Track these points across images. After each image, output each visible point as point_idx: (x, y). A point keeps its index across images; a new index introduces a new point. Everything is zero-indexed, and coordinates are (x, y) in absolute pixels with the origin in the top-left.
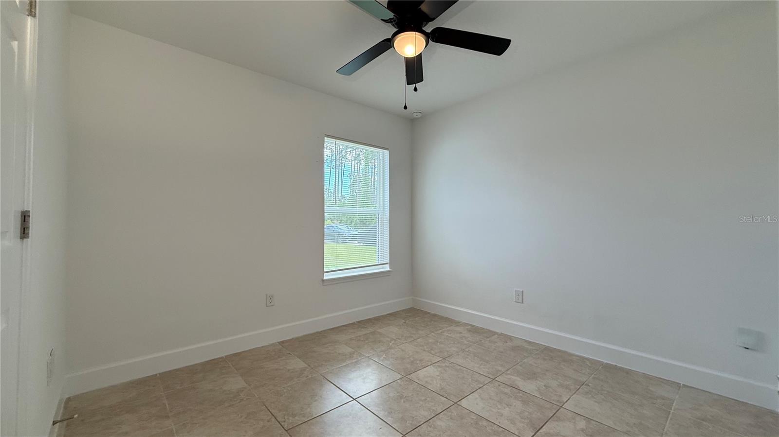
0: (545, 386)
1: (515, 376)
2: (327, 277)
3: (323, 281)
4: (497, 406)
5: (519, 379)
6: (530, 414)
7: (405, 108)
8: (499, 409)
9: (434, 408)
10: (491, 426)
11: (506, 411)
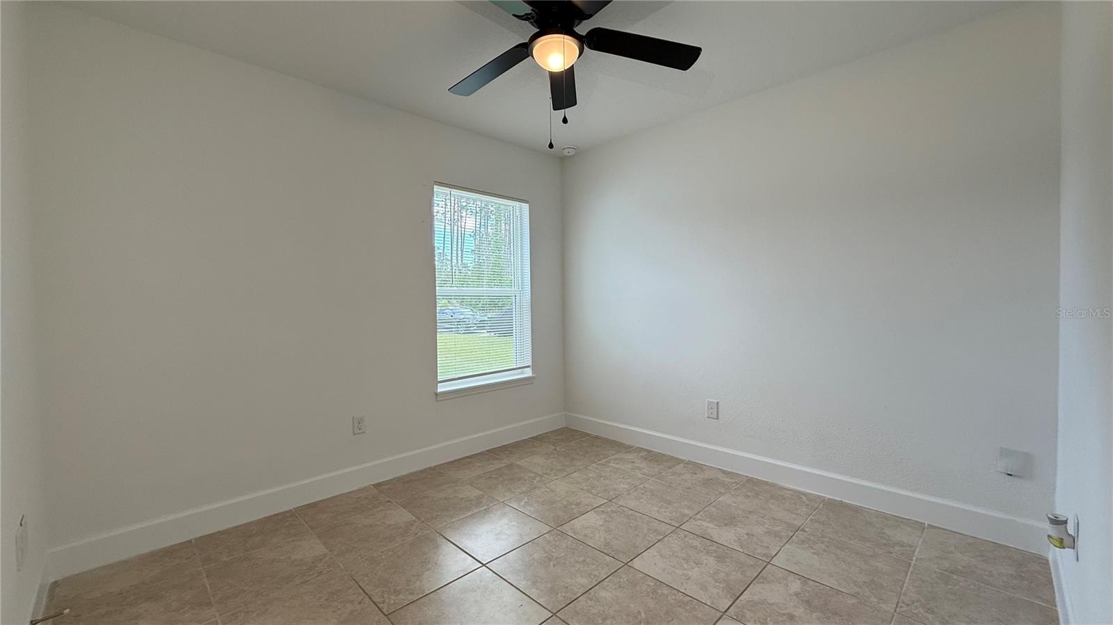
0: (747, 534)
1: (708, 522)
2: (441, 388)
3: (436, 394)
4: (682, 566)
5: (712, 525)
6: (727, 575)
7: (551, 146)
8: (685, 569)
9: (596, 573)
10: (674, 594)
11: (695, 573)
